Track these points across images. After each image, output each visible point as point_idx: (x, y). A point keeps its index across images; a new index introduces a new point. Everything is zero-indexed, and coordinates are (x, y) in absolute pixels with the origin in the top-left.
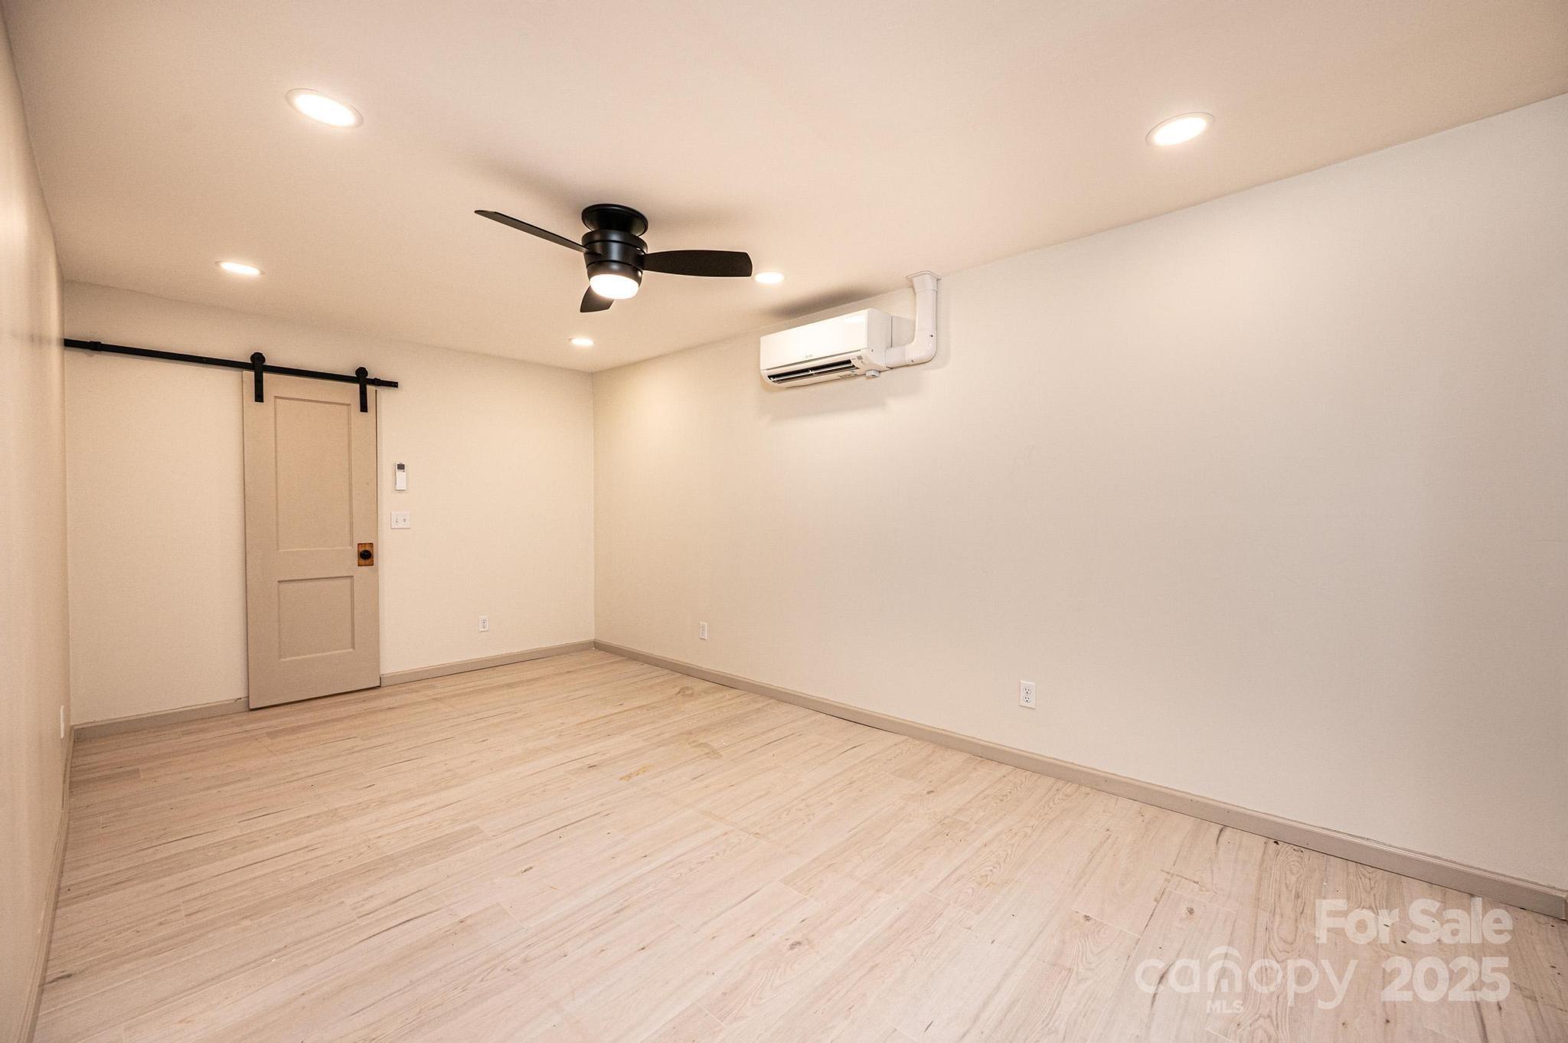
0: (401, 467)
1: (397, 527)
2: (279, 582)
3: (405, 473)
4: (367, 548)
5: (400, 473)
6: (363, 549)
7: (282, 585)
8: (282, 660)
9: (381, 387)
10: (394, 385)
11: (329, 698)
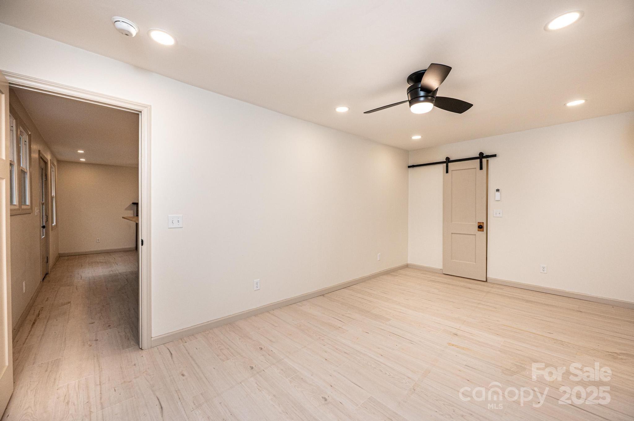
0: (498, 190)
1: (496, 216)
2: (452, 233)
3: (499, 193)
4: (481, 224)
5: (498, 193)
6: (480, 225)
7: (453, 235)
8: (452, 260)
9: (489, 158)
10: (495, 156)
11: (468, 279)
